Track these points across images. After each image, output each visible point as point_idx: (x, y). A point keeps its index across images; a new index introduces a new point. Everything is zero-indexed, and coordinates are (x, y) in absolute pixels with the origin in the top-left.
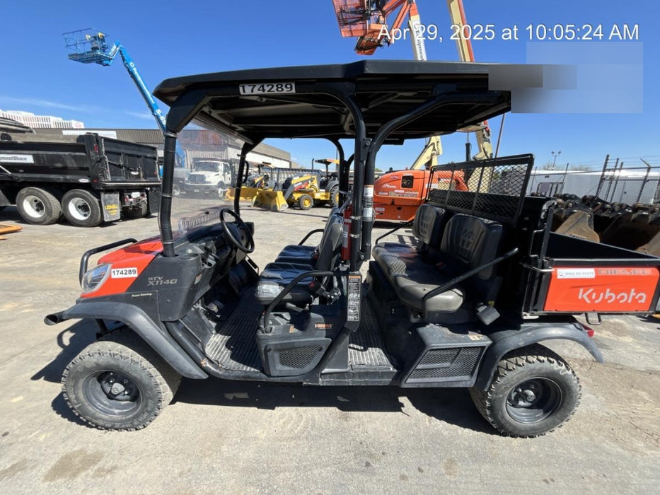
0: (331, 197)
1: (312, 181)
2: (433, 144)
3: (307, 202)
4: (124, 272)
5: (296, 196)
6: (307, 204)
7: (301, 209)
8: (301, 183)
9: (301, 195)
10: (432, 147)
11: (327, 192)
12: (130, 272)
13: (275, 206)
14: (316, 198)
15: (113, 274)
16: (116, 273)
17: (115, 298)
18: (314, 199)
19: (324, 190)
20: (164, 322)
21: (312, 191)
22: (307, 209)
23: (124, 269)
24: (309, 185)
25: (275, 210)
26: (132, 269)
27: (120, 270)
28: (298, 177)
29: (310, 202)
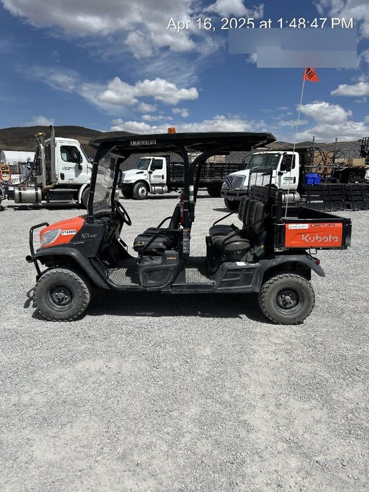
17: (64, 245)
20: (89, 258)
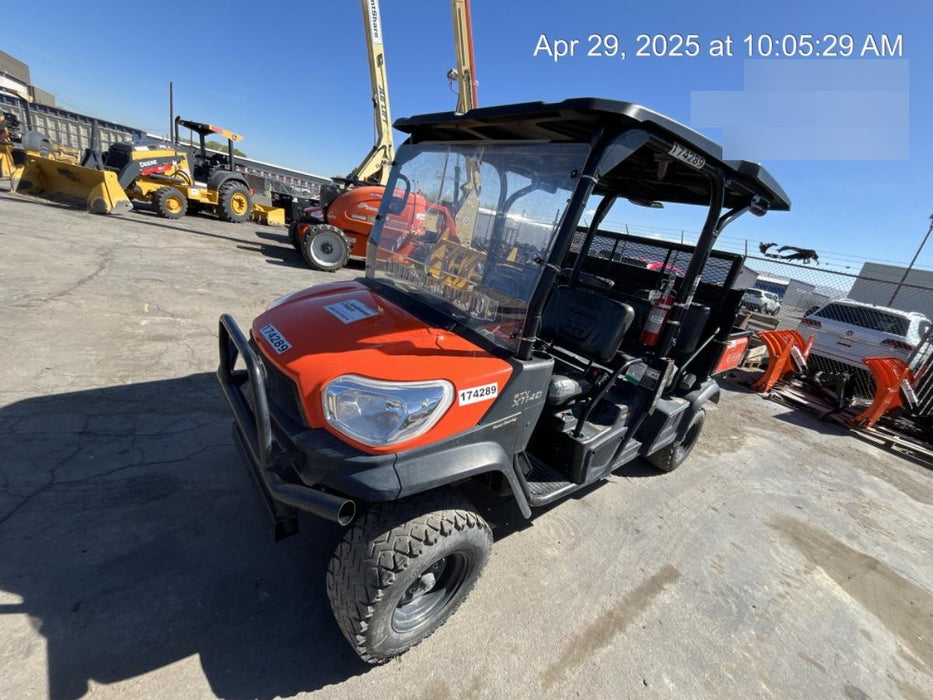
0: (221, 201)
1: (179, 162)
2: (384, 147)
3: (174, 203)
4: (480, 393)
5: (146, 187)
6: (175, 207)
7: (161, 215)
8: (154, 162)
9: (159, 186)
10: (382, 151)
11: (211, 187)
12: (488, 390)
13: (101, 203)
14: (190, 197)
15: (461, 398)
16: (467, 396)
17: (469, 438)
18: (188, 199)
19: (205, 185)
20: (515, 456)
21: (179, 182)
22: (175, 217)
23: (479, 388)
24: (173, 170)
25: (100, 210)
26: (490, 386)
27: (474, 390)
28: (145, 148)
29: (180, 204)
